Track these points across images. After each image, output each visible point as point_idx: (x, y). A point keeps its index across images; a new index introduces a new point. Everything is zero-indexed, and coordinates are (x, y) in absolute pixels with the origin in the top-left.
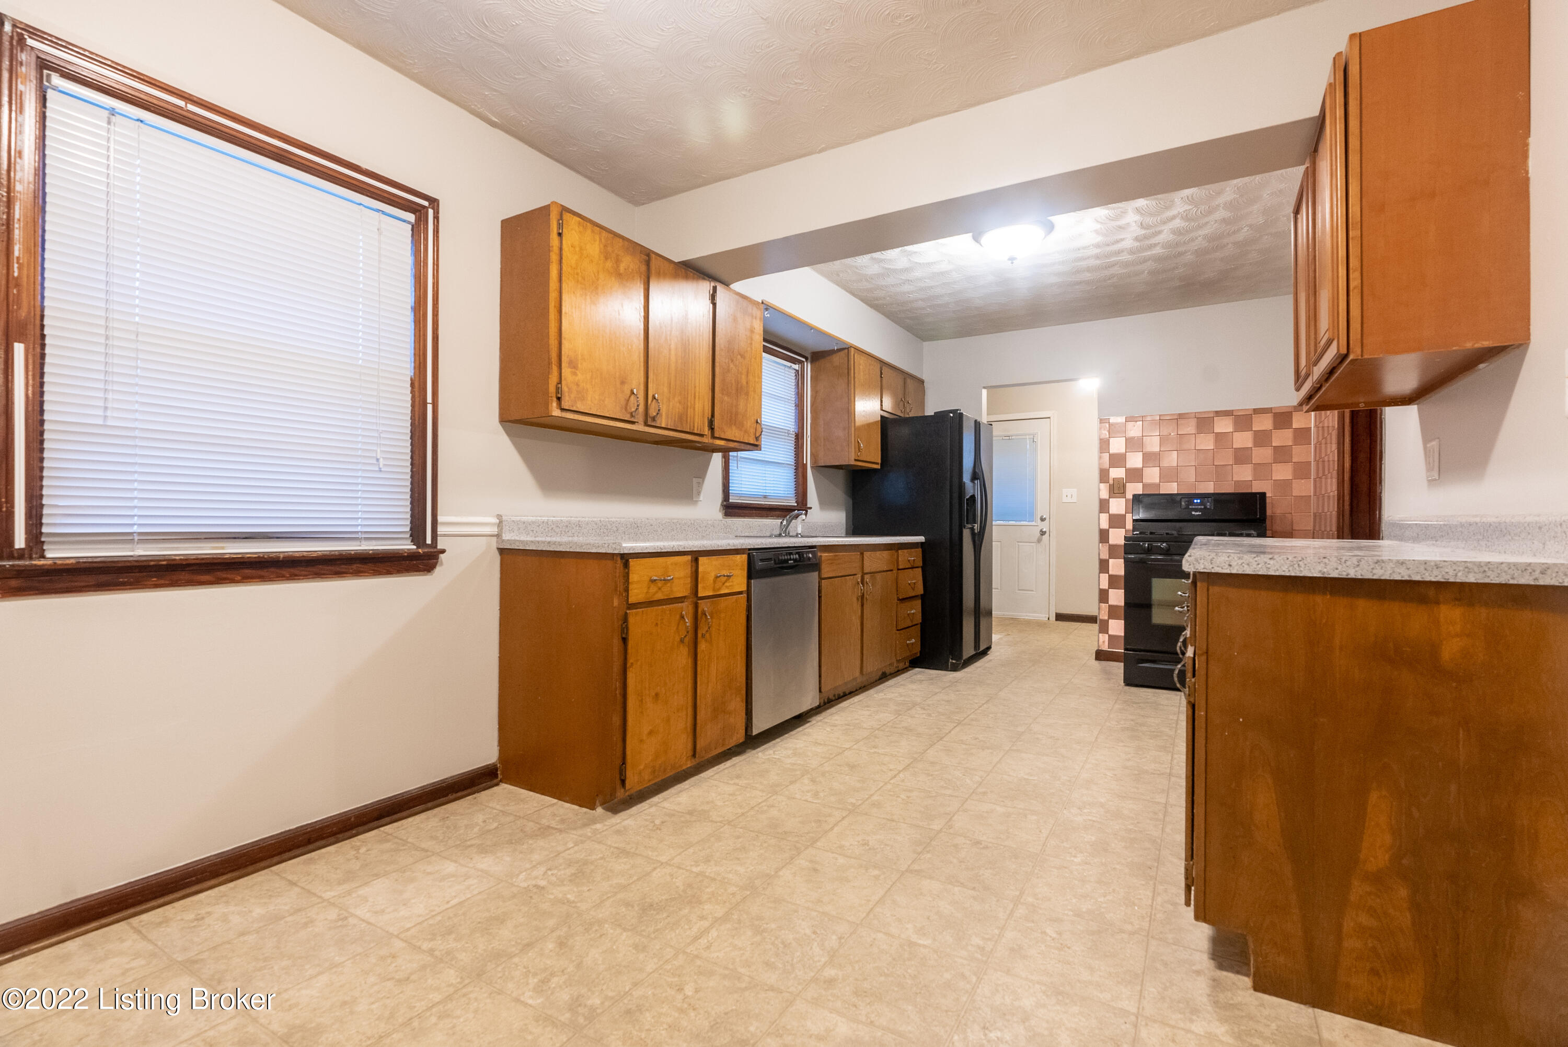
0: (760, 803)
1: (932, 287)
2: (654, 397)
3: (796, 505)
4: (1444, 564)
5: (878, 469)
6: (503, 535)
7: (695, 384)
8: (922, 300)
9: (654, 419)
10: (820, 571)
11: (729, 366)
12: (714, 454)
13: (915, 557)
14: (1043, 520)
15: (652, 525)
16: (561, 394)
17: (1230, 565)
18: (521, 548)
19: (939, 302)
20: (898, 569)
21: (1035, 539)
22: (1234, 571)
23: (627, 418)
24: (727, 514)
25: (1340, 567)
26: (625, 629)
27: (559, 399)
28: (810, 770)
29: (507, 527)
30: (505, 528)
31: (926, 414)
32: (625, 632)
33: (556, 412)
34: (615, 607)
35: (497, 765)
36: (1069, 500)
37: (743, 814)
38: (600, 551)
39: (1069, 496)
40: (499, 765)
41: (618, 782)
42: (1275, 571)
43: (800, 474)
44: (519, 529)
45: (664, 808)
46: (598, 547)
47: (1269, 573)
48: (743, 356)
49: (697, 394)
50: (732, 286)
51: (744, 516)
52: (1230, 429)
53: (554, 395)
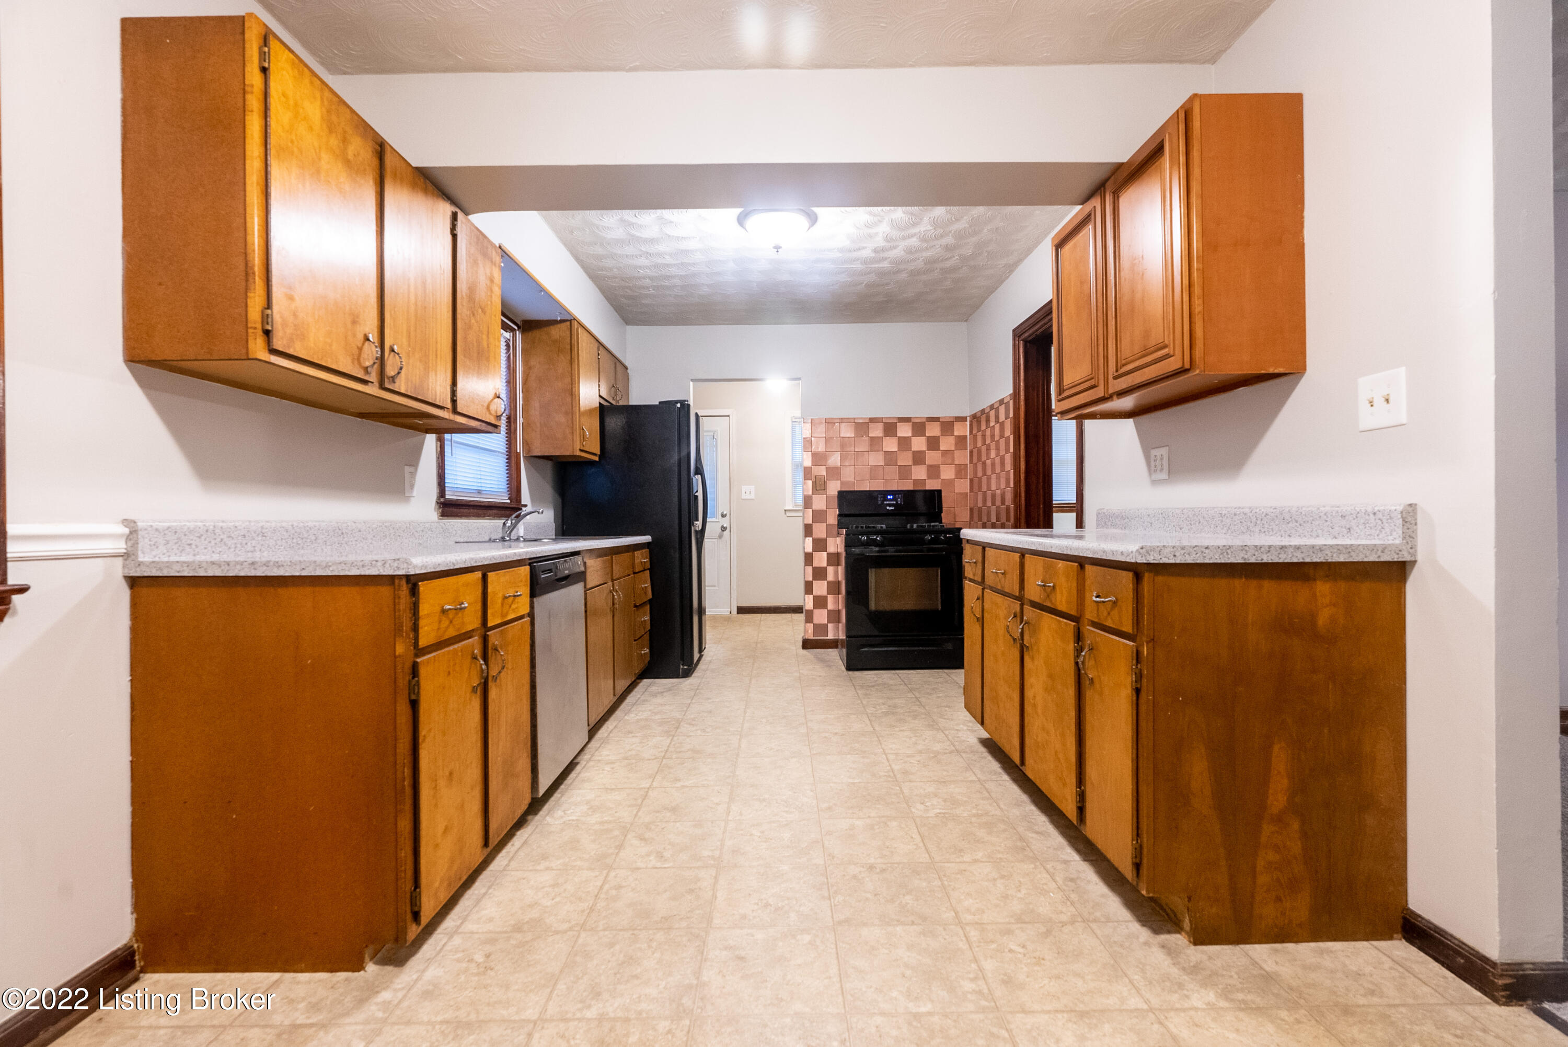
0: (601, 887)
1: (668, 265)
2: (393, 350)
3: (509, 501)
4: (1324, 547)
5: (595, 461)
6: (140, 553)
7: (436, 338)
8: (651, 278)
9: (393, 379)
10: (585, 581)
11: (470, 321)
12: (428, 435)
13: (642, 558)
14: (723, 516)
15: (360, 531)
16: (272, 326)
17: (1175, 556)
18: (186, 574)
19: (667, 283)
20: (634, 573)
21: (717, 536)
22: (1178, 562)
23: (360, 374)
24: (444, 515)
25: (1256, 553)
26: (416, 687)
27: (267, 333)
28: (629, 826)
29: (147, 540)
30: (143, 543)
31: (630, 404)
32: (416, 691)
33: (264, 355)
34: (400, 656)
35: (132, 946)
36: (748, 496)
37: (592, 909)
38: (368, 573)
39: (748, 493)
40: (136, 946)
41: (409, 916)
42: (1210, 559)
43: (514, 465)
44: (167, 542)
45: (472, 933)
46: (363, 566)
47: (1206, 562)
48: (484, 312)
49: (439, 353)
50: (471, 217)
51: (467, 516)
52: (909, 434)
53: (259, 326)
